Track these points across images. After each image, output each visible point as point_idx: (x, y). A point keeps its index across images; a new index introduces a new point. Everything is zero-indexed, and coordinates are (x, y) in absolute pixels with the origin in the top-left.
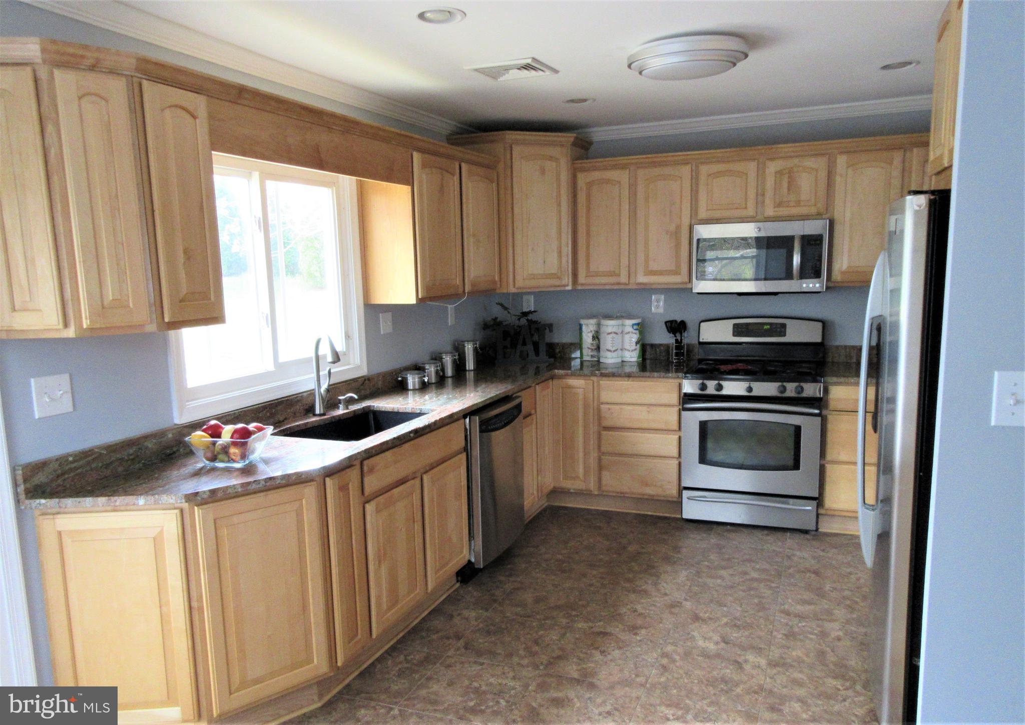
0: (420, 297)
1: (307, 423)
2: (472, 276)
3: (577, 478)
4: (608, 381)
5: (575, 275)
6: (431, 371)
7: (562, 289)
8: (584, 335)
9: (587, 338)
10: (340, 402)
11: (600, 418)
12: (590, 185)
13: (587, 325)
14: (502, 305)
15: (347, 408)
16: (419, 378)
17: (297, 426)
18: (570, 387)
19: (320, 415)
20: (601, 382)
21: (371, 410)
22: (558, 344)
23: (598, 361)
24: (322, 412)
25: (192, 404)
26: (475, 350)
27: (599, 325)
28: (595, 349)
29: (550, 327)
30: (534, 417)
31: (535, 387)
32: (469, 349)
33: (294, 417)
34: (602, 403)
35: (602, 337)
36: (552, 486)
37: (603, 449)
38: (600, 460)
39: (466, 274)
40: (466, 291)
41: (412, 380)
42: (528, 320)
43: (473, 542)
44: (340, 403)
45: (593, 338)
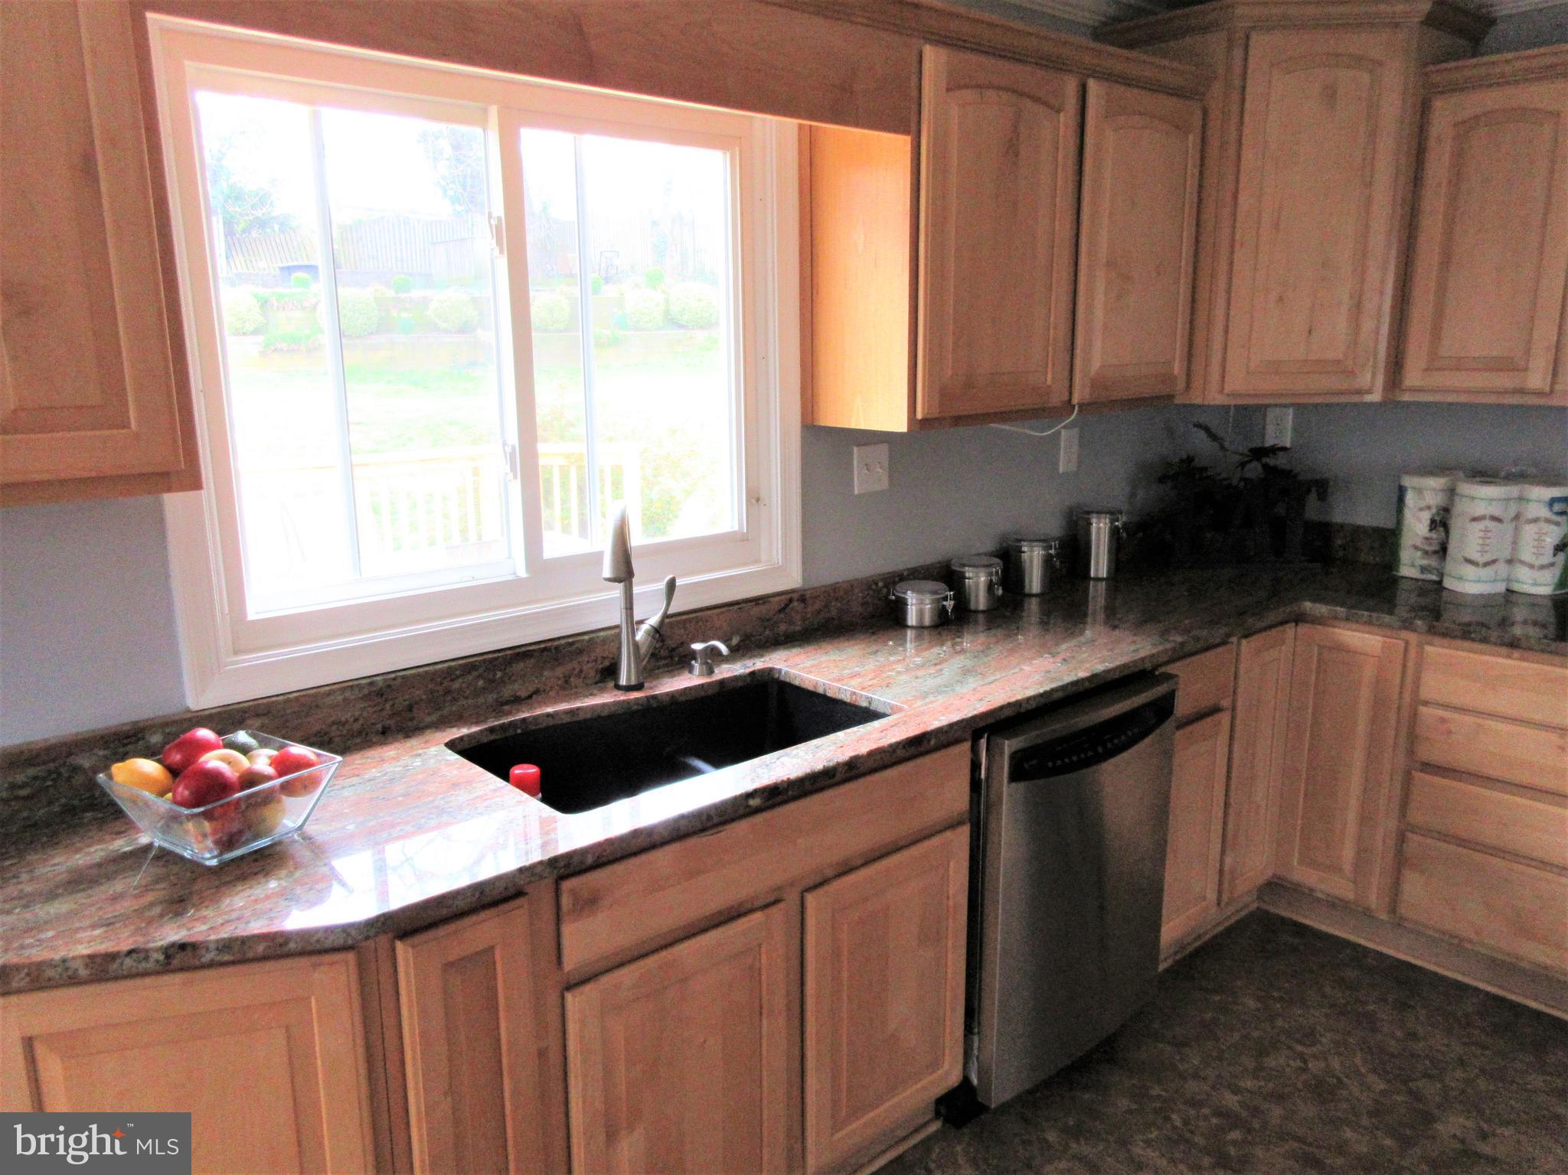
0: (919, 416)
1: (578, 709)
2: (1096, 364)
3: (1336, 869)
4: (1449, 647)
5: (1396, 365)
6: (977, 584)
7: (1355, 399)
8: (1409, 515)
9: (1416, 526)
10: (693, 655)
11: (1413, 737)
12: (1465, 128)
13: (1419, 491)
14: (1207, 430)
15: (711, 672)
16: (933, 602)
17: (548, 715)
18: (1340, 648)
19: (629, 688)
20: (1428, 648)
21: (773, 678)
22: (1342, 526)
23: (1440, 583)
24: (633, 682)
25: (244, 661)
26: (1115, 533)
27: (1452, 492)
28: (1436, 552)
29: (1322, 487)
30: (1225, 718)
31: (1239, 644)
32: (1100, 531)
33: (563, 688)
34: (1426, 703)
35: (1456, 524)
36: (1269, 873)
37: (1416, 816)
38: (1402, 838)
39: (1078, 362)
40: (1075, 400)
41: (918, 605)
42: (1265, 466)
43: (976, 1038)
44: (695, 659)
45: (1434, 525)
